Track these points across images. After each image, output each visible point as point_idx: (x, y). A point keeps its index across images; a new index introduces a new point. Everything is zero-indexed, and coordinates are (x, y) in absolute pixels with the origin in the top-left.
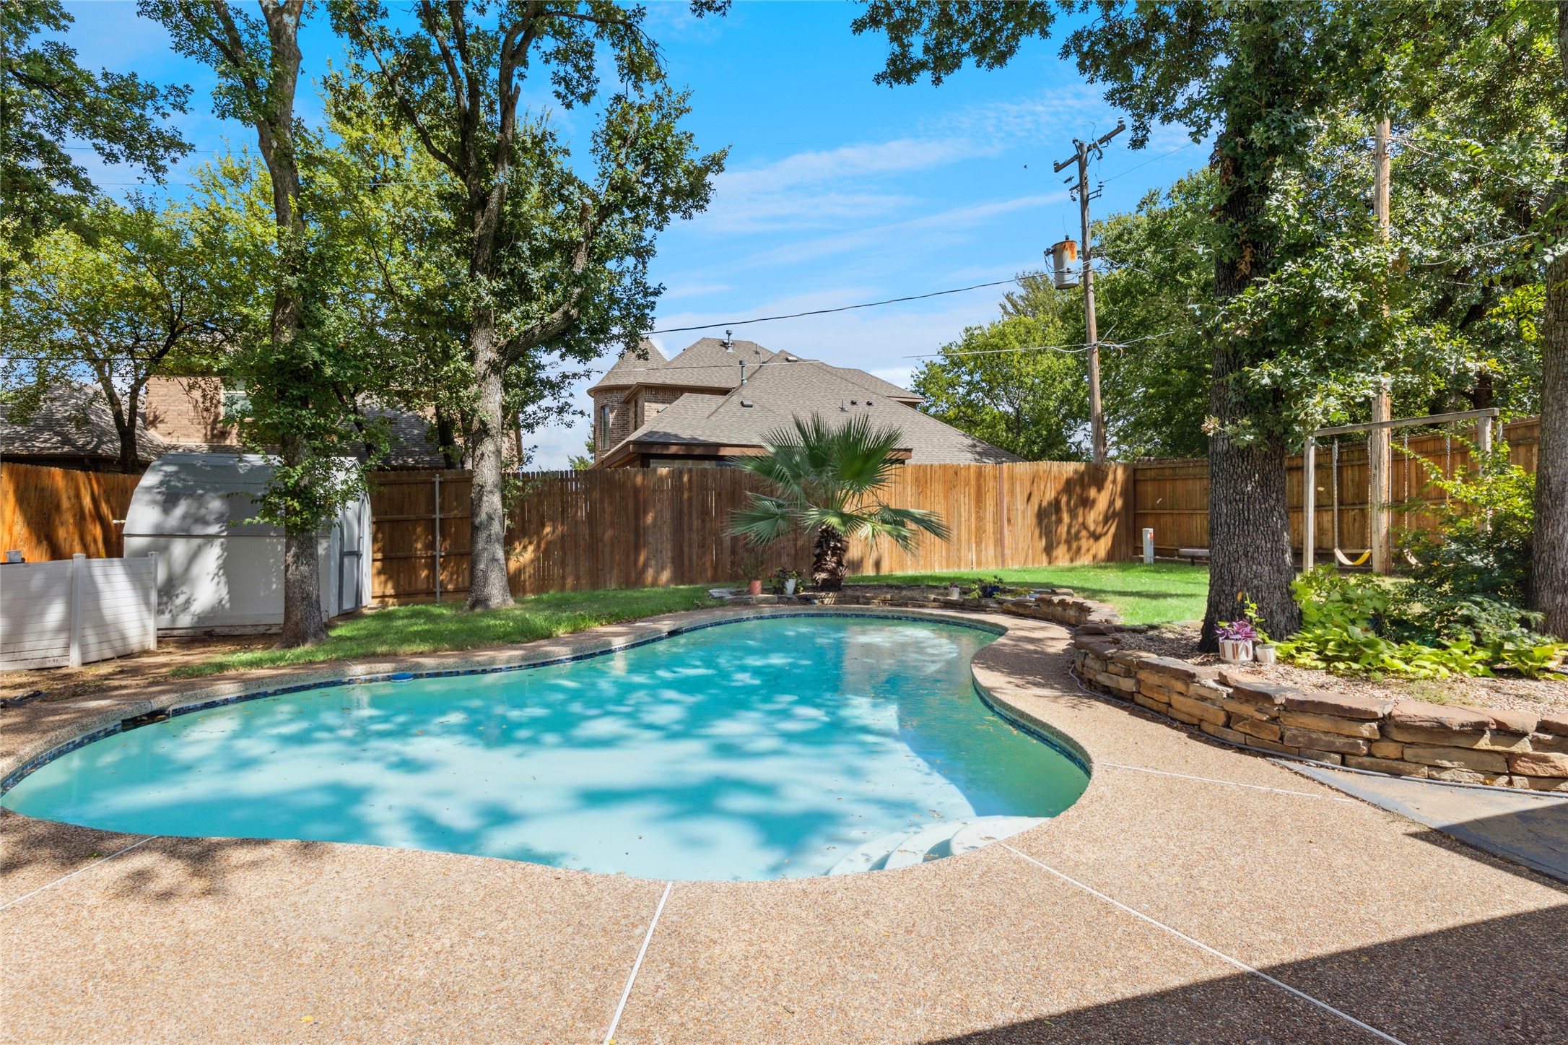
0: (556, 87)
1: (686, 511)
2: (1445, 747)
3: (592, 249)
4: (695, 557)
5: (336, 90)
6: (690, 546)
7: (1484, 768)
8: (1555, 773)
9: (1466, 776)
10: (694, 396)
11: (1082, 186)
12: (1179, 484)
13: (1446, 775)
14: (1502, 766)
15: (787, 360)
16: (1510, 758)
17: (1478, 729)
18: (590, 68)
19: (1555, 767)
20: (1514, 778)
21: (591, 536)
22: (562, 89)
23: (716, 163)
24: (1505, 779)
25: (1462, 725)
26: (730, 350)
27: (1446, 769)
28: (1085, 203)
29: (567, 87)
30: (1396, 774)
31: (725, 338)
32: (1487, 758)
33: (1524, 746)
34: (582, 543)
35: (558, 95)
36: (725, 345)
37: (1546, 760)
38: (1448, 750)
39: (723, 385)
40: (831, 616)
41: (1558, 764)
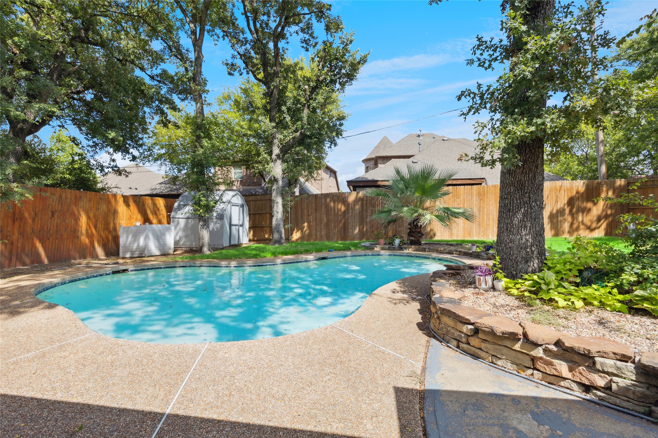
0: (302, 45)
2: (500, 345)
3: (309, 105)
5: (227, 64)
7: (518, 362)
8: (556, 373)
9: (509, 366)
10: (396, 160)
13: (500, 362)
14: (529, 363)
15: (443, 140)
16: (533, 359)
17: (513, 337)
18: (313, 33)
19: (556, 369)
20: (535, 372)
22: (305, 45)
23: (363, 60)
24: (530, 372)
25: (503, 333)
26: (421, 138)
27: (500, 358)
29: (306, 43)
30: (476, 357)
31: (419, 133)
32: (520, 356)
33: (539, 352)
35: (303, 47)
36: (419, 136)
37: (551, 364)
38: (502, 347)
39: (410, 154)
40: (405, 256)
41: (558, 368)
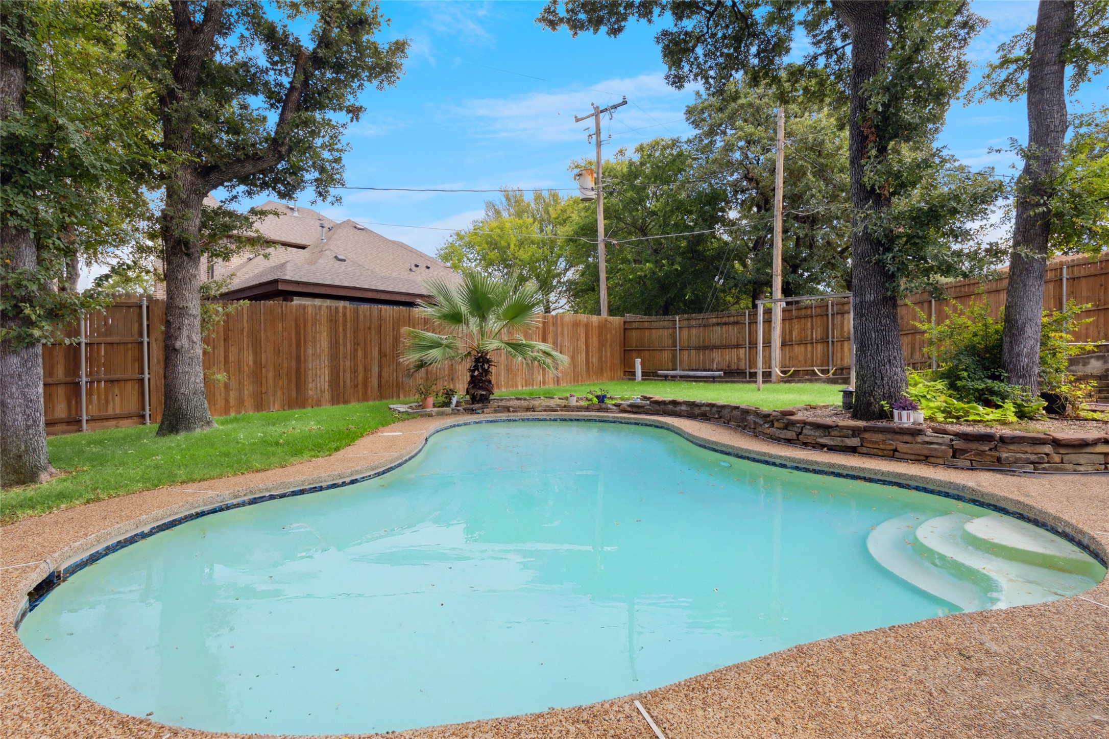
1: (341, 342)
4: (348, 381)
6: (344, 371)
11: (598, 132)
12: (654, 331)
15: (355, 227)
21: (255, 362)
28: (599, 144)
30: (1061, 471)
34: (246, 368)
